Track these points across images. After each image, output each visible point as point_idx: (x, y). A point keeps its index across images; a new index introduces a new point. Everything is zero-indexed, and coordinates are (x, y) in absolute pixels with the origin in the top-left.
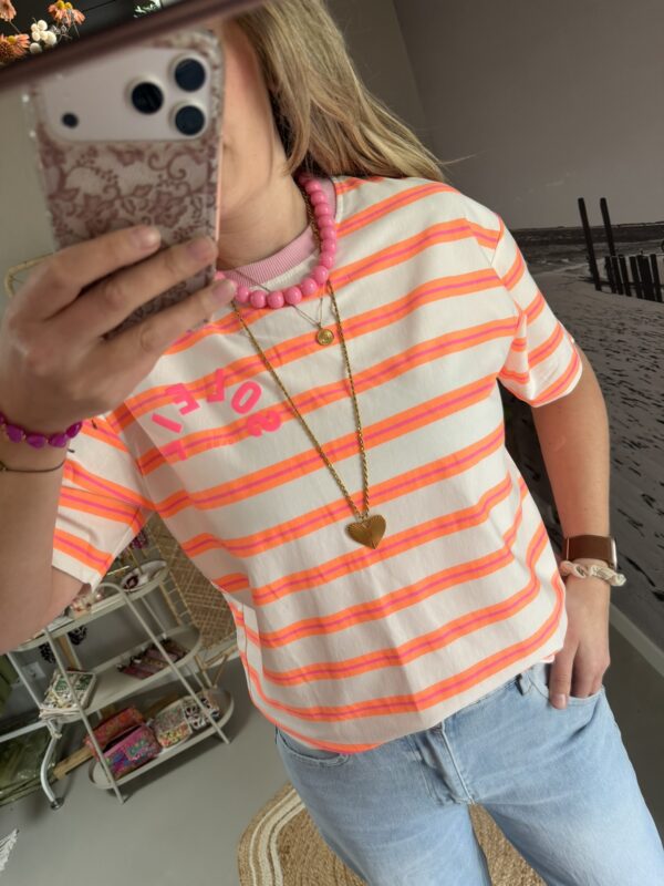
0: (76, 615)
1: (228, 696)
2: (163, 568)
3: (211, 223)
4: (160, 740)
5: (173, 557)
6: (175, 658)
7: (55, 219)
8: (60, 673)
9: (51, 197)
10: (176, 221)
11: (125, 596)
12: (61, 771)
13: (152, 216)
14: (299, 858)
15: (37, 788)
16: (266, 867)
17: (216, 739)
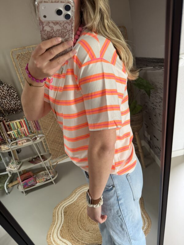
0: (19, 145)
1: (56, 172)
2: (44, 136)
3: (72, 38)
4: (37, 181)
5: (47, 134)
6: (44, 160)
7: (41, 36)
8: (13, 160)
9: (41, 31)
10: (65, 37)
11: (33, 142)
12: (10, 185)
13: (60, 36)
14: (69, 214)
15: (3, 189)
16: (60, 216)
17: (52, 183)
